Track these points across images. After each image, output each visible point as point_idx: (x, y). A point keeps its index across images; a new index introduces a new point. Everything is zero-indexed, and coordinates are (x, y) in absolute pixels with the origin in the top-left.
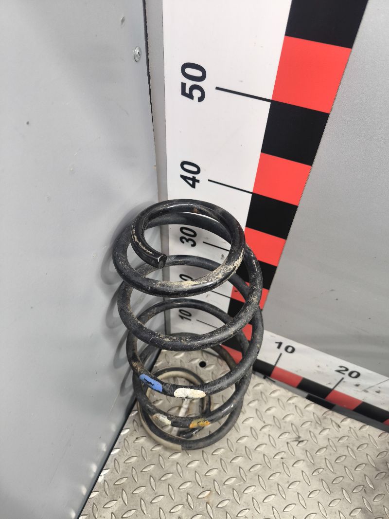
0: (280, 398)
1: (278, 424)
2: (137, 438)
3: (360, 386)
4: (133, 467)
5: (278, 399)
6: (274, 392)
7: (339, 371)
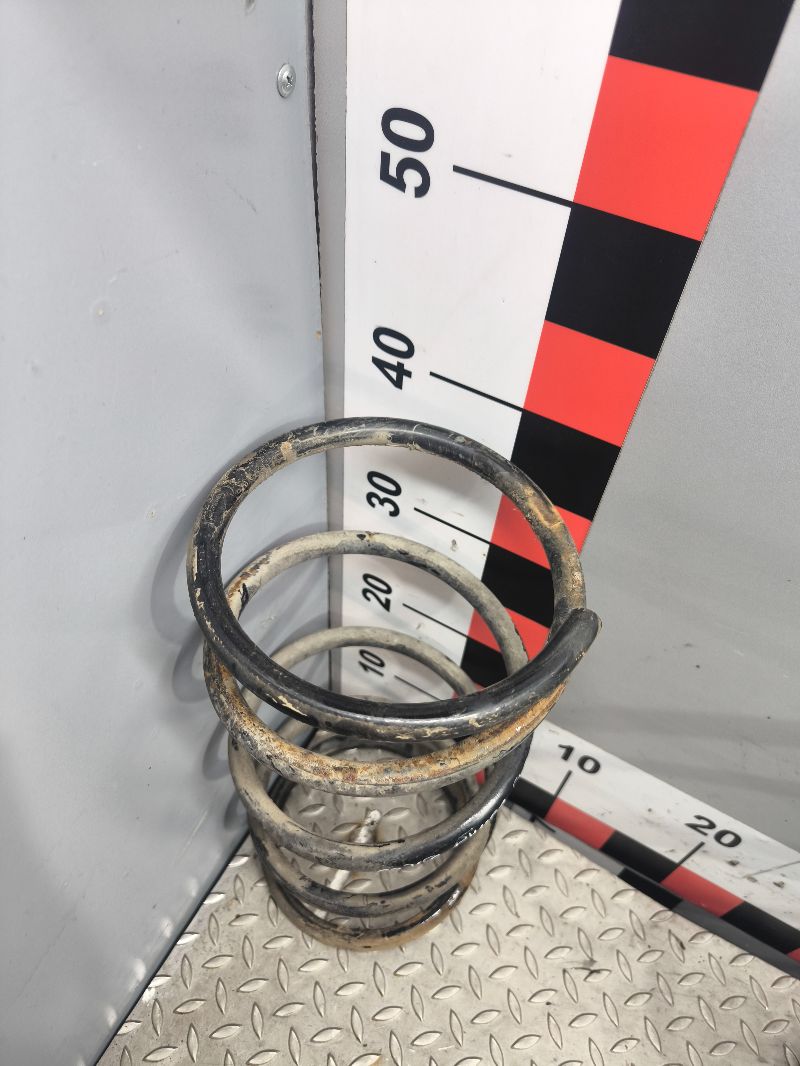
0: (558, 867)
1: (548, 926)
2: (238, 917)
3: (738, 866)
4: (219, 980)
5: (556, 871)
6: (548, 852)
7: (694, 827)
